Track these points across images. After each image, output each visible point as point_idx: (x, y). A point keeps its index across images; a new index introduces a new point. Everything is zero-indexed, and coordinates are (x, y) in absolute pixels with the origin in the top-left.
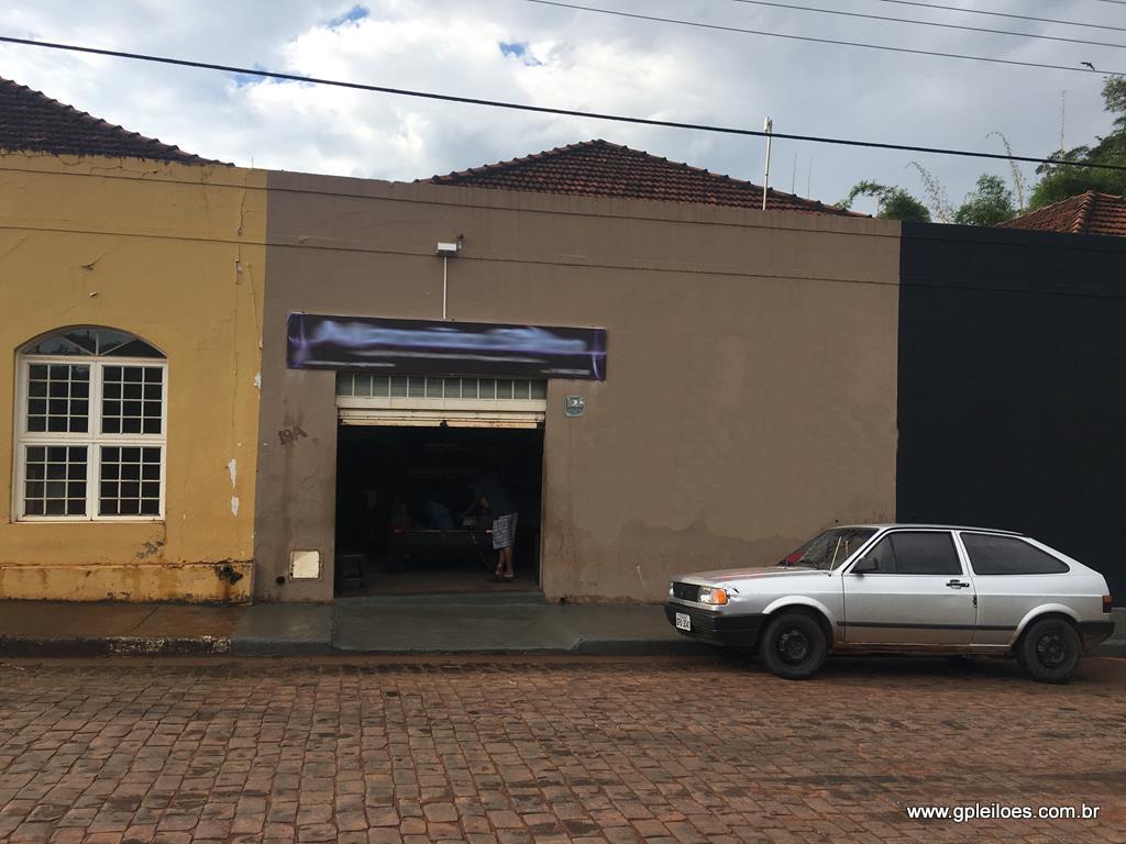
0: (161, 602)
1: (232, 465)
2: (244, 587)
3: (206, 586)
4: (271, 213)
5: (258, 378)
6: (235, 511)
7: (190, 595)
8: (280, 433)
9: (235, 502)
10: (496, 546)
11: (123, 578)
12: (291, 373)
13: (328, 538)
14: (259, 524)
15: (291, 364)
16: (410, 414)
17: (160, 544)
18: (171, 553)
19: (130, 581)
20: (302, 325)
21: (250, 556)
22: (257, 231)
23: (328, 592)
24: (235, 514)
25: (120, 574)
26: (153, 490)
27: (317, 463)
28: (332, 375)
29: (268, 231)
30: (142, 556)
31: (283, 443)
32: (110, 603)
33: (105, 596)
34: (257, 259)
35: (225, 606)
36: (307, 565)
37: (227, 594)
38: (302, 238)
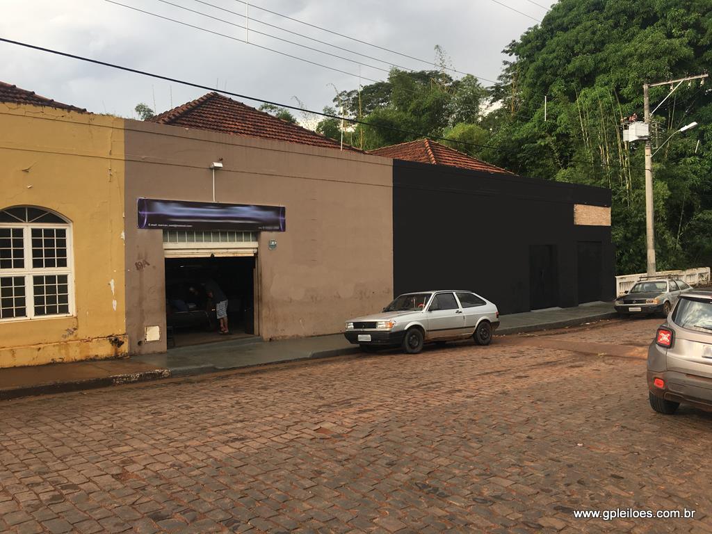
0: (82, 361)
1: (112, 282)
2: (125, 348)
3: (105, 350)
4: (127, 143)
5: (123, 234)
6: (115, 308)
7: (97, 356)
8: (136, 264)
9: (115, 303)
10: (218, 317)
11: (60, 350)
12: (140, 231)
13: (163, 319)
14: (128, 314)
15: (141, 225)
16: (196, 251)
17: (75, 329)
18: (82, 333)
19: (63, 351)
20: (144, 204)
21: (124, 332)
22: (120, 153)
23: (164, 347)
24: (115, 309)
25: (57, 348)
26: (64, 299)
27: (156, 279)
28: (161, 231)
29: (125, 153)
30: (65, 337)
31: (138, 269)
32: (53, 364)
33: (50, 361)
34: (120, 168)
35: (116, 358)
36: (154, 334)
37: (116, 353)
38: (143, 157)
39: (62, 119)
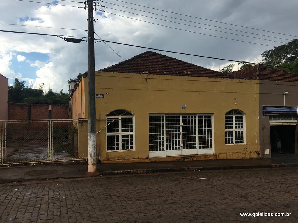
0: (249, 159)
1: (256, 134)
2: (260, 156)
3: (255, 156)
4: (260, 87)
5: (259, 118)
6: (257, 142)
7: (253, 158)
8: (262, 128)
9: (257, 140)
10: (278, 147)
11: (244, 155)
12: (263, 117)
13: (270, 146)
14: (260, 144)
15: (263, 115)
16: (278, 123)
17: (247, 148)
18: (248, 150)
19: (245, 155)
20: (264, 108)
21: (259, 150)
22: (258, 92)
23: (270, 156)
25: (243, 154)
26: (243, 139)
27: (268, 132)
28: (269, 117)
29: (260, 91)
30: (244, 151)
31: (263, 129)
33: (242, 158)
34: (258, 96)
35: (258, 159)
36: (267, 152)
37: (258, 157)
38: (264, 92)
39: (243, 82)
